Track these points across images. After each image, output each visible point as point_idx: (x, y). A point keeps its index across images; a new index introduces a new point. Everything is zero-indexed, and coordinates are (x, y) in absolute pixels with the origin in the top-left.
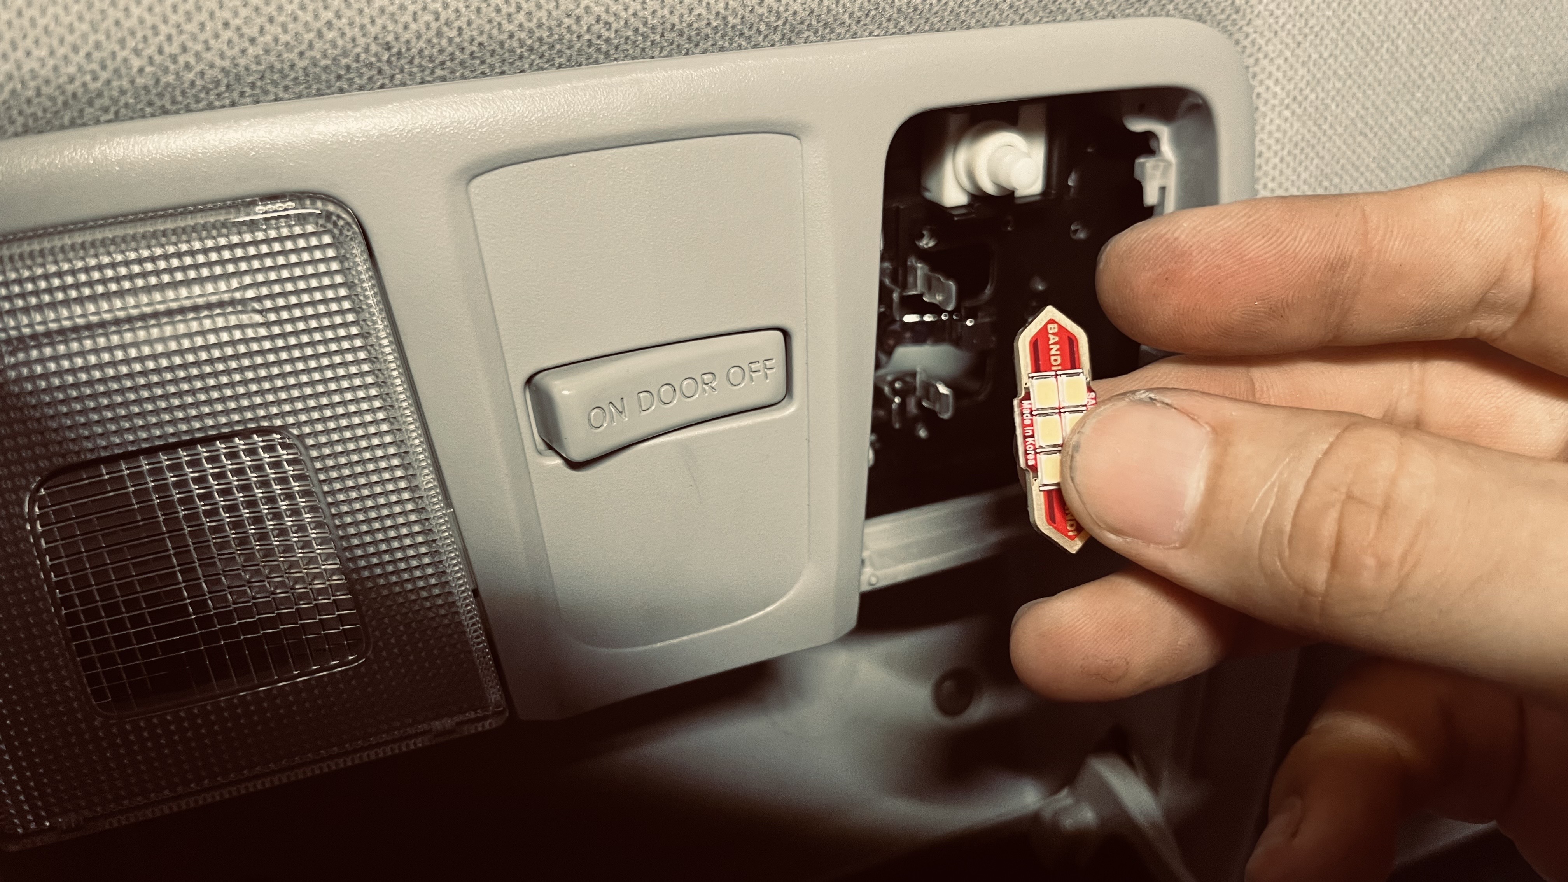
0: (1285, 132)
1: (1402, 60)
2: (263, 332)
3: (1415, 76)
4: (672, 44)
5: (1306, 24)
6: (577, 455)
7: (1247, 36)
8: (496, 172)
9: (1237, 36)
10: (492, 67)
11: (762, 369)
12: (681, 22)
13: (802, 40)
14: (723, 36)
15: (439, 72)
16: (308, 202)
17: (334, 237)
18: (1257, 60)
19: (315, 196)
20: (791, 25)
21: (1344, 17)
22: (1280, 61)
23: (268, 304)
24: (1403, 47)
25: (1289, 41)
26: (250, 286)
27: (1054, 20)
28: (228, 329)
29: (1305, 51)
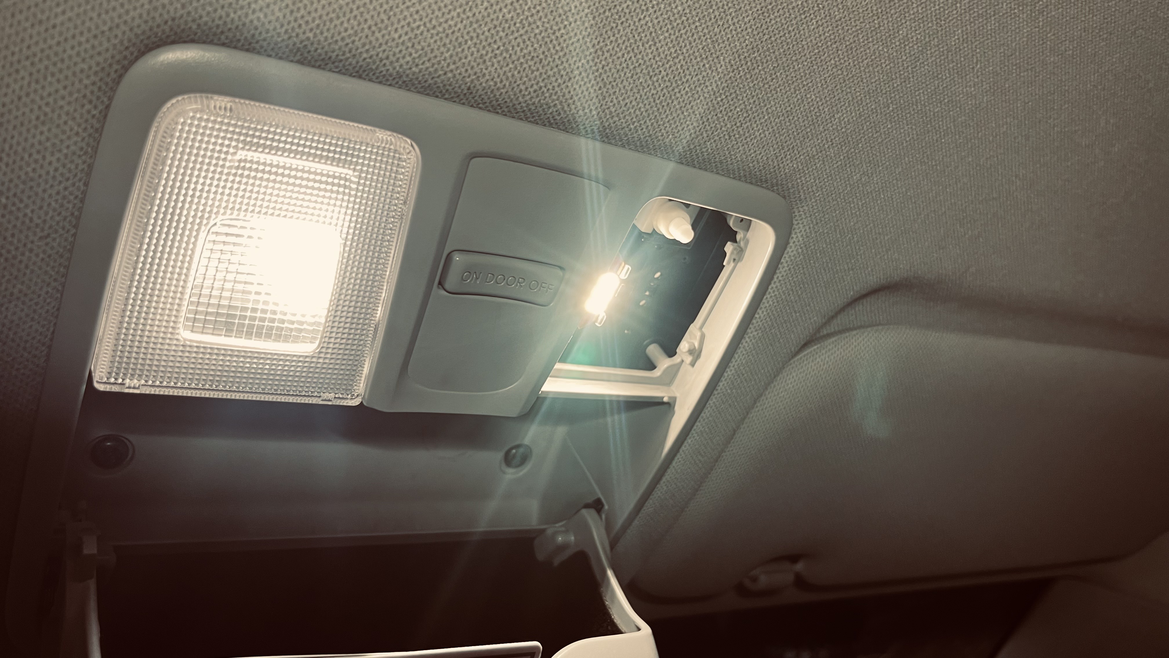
20: (629, 141)
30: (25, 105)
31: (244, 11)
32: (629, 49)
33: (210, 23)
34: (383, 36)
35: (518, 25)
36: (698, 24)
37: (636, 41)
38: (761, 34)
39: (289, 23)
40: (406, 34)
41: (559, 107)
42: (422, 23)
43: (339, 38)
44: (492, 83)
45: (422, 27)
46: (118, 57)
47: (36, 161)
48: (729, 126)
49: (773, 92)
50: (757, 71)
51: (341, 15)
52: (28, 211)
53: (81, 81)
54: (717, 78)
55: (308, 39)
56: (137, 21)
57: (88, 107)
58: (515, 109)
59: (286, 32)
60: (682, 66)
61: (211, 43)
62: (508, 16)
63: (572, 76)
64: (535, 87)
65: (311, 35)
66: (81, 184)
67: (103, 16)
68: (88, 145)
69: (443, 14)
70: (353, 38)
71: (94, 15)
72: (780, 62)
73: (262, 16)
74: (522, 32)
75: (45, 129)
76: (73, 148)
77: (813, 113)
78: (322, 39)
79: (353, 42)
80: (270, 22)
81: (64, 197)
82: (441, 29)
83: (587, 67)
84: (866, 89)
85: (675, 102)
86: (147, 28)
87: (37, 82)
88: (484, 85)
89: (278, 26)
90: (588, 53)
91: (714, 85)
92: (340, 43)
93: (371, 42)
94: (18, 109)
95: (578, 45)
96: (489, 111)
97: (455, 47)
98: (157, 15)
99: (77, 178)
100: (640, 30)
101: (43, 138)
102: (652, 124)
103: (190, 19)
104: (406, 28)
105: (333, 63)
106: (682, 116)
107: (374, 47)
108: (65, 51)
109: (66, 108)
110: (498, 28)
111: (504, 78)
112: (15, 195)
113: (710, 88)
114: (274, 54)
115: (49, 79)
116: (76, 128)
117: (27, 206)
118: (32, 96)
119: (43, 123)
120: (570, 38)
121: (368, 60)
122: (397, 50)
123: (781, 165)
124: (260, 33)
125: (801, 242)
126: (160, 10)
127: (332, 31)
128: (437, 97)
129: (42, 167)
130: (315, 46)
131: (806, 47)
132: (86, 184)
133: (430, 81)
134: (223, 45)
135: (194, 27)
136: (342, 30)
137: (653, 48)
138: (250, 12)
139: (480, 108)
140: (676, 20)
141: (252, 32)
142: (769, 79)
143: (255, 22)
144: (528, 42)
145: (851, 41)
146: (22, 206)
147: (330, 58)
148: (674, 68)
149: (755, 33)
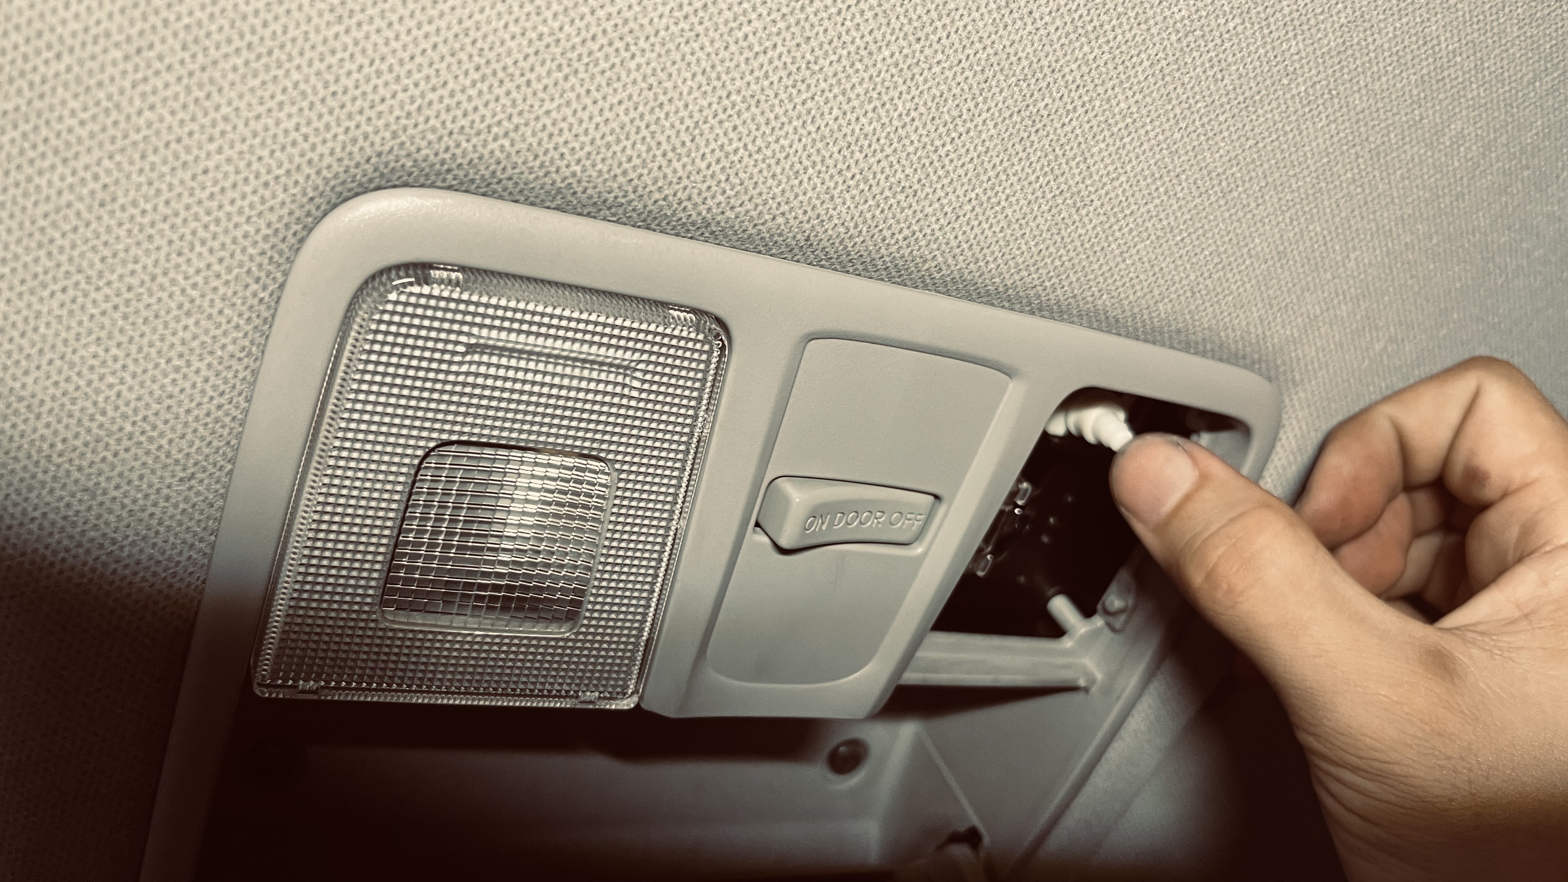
2: (635, 394)
6: (783, 543)
14: (998, 298)
16: (707, 320)
20: (1041, 305)
26: (644, 361)
30: (162, 288)
31: (482, 137)
32: (1046, 169)
33: (432, 157)
34: (684, 166)
35: (882, 141)
36: (1149, 128)
37: (1057, 156)
38: (1243, 139)
39: (546, 152)
40: (718, 161)
41: (940, 259)
42: (741, 145)
43: (618, 171)
44: (842, 230)
45: (741, 151)
46: (297, 213)
47: (177, 369)
48: (1192, 277)
49: (1259, 225)
50: (1235, 194)
51: (622, 137)
52: (164, 442)
53: (244, 250)
54: (1175, 207)
55: (574, 174)
56: (328, 160)
57: (254, 287)
58: (875, 265)
59: (542, 166)
60: (1124, 191)
61: (433, 186)
62: (869, 129)
63: (961, 213)
64: (906, 232)
65: (578, 169)
66: (241, 399)
67: (278, 154)
68: (252, 343)
69: (773, 129)
70: (639, 171)
71: (265, 153)
72: (1270, 180)
73: (506, 143)
74: (889, 151)
75: (191, 321)
76: (231, 348)
77: (1317, 254)
78: (595, 174)
79: (640, 176)
80: (518, 152)
81: (217, 420)
82: (769, 153)
83: (984, 198)
84: (1399, 214)
85: (1113, 246)
86: (341, 169)
87: (180, 254)
88: (830, 232)
89: (531, 158)
90: (985, 178)
91: (1172, 218)
92: (621, 179)
93: (665, 177)
94: (151, 295)
95: (971, 166)
96: (835, 270)
97: (789, 179)
98: (356, 149)
99: (236, 392)
100: (1063, 140)
101: (188, 335)
102: (1078, 279)
103: (403, 153)
104: (718, 154)
105: (609, 208)
106: (1122, 266)
107: (671, 183)
108: (220, 207)
109: (222, 290)
110: (853, 147)
111: (860, 220)
112: (145, 419)
113: (1165, 222)
114: (522, 199)
115: (198, 248)
116: (235, 319)
117: (162, 435)
118: (172, 274)
119: (188, 314)
120: (960, 157)
121: (661, 203)
122: (704, 187)
123: (1268, 333)
124: (504, 169)
125: (1294, 445)
126: (361, 141)
127: (609, 162)
128: (760, 252)
129: (185, 377)
130: (584, 184)
131: (1309, 155)
132: (248, 400)
133: (751, 231)
134: (450, 188)
135: (409, 164)
136: (624, 159)
137: (1082, 166)
138: (490, 139)
139: (822, 266)
140: (1117, 123)
141: (493, 167)
142: (1253, 205)
143: (497, 153)
144: (897, 166)
145: (1379, 142)
146: (155, 434)
147: (605, 201)
148: (1113, 195)
149: (1234, 137)
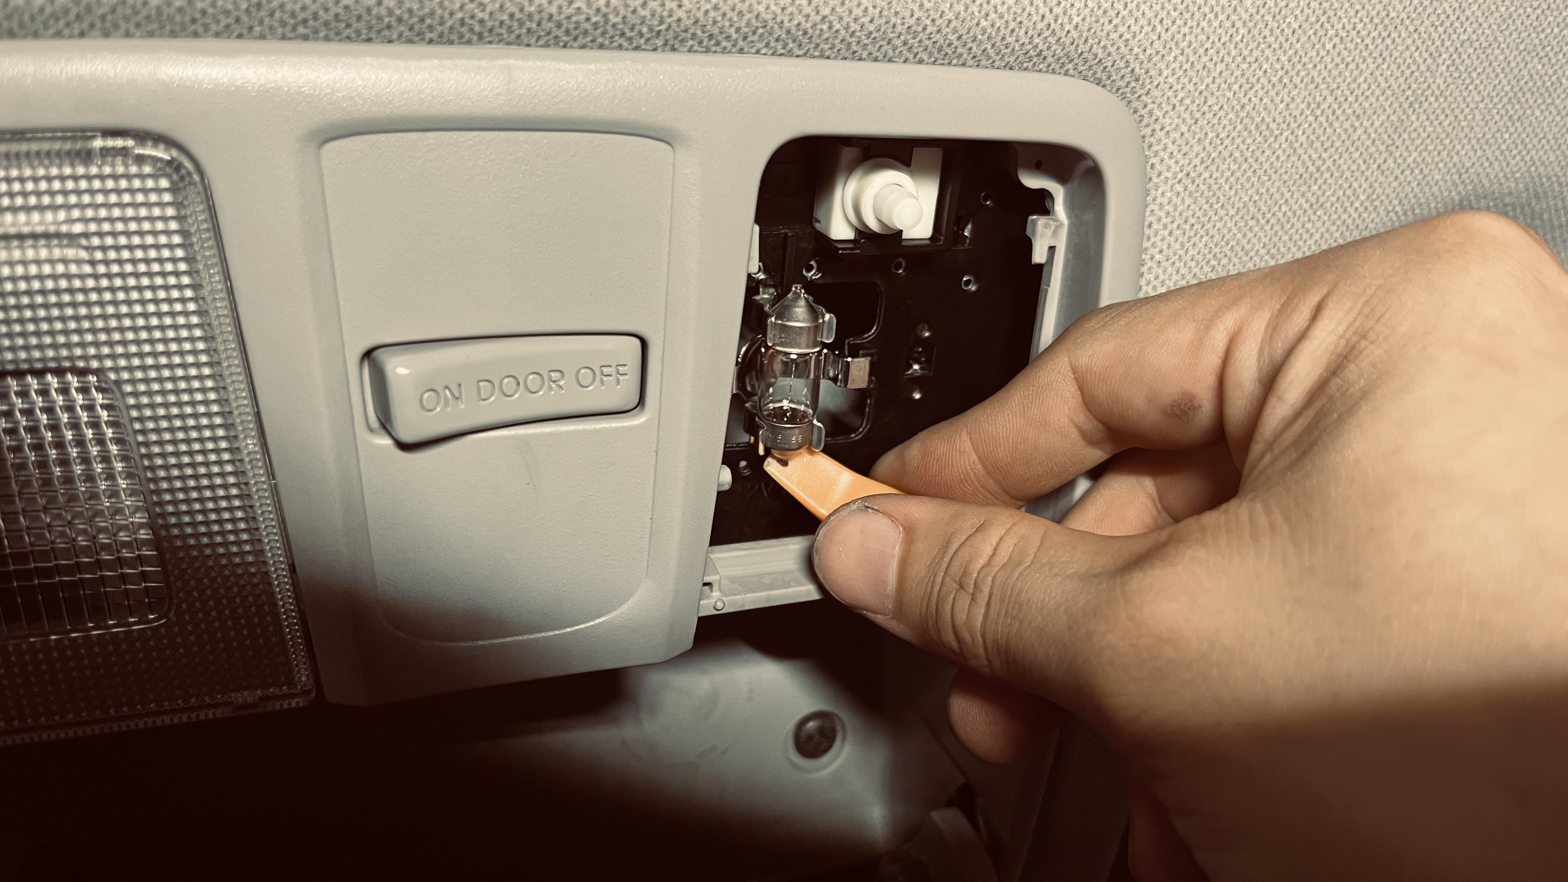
0: (1176, 207)
1: (1300, 151)
2: (87, 269)
3: (1312, 169)
4: (549, 33)
5: (1205, 102)
6: (407, 437)
7: (1145, 106)
8: (352, 138)
9: (1135, 104)
10: (358, 32)
11: (614, 374)
12: (560, 13)
13: (686, 49)
14: (604, 33)
15: (301, 30)
16: (150, 143)
17: (172, 183)
18: (1154, 130)
19: (159, 139)
20: (675, 32)
21: (1245, 101)
22: (1177, 135)
23: (96, 241)
24: (1302, 139)
25: (1187, 116)
26: (79, 220)
27: (950, 64)
28: (52, 262)
29: (1201, 128)
58: (379, 19)
